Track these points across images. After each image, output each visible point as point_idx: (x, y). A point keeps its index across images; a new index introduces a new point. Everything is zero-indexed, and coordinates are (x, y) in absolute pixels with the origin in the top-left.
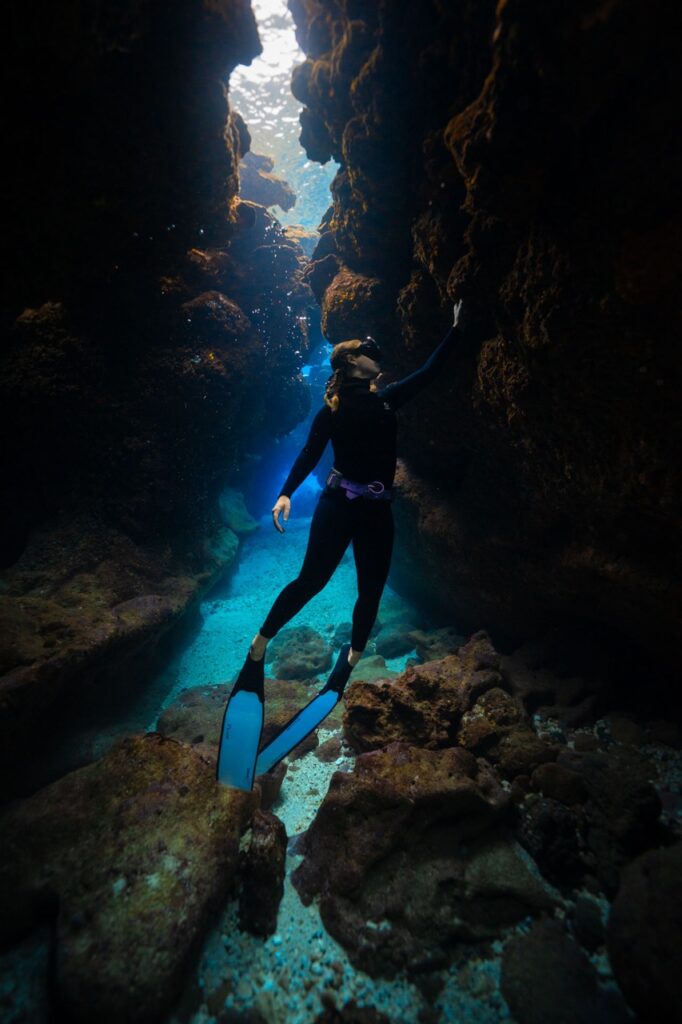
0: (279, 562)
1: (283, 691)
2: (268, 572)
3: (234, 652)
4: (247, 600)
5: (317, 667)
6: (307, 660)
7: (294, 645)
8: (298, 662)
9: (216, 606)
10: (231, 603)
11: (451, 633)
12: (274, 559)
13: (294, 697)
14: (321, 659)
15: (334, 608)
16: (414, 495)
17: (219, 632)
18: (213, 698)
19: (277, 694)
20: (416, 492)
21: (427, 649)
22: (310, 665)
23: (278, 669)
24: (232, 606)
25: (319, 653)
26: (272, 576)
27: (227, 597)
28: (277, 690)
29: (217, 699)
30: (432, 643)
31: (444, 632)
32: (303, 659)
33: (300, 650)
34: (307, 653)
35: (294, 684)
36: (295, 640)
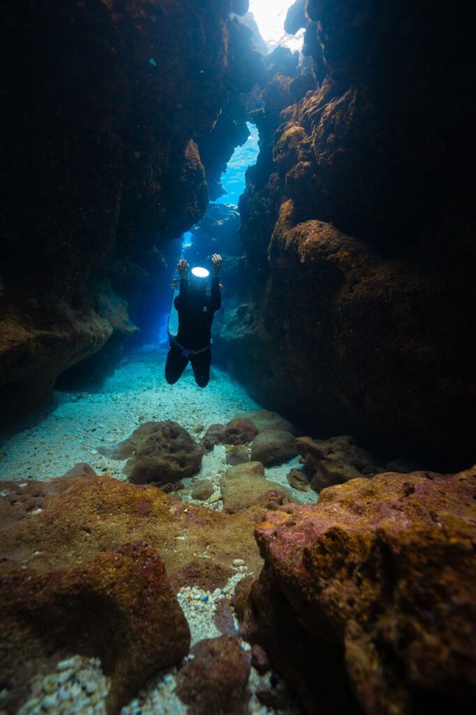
0: (153, 372)
1: (130, 502)
2: (141, 378)
3: (81, 441)
4: (114, 396)
5: (183, 470)
6: (173, 459)
7: (158, 440)
8: (160, 461)
9: (80, 398)
10: (97, 397)
11: (351, 443)
12: (149, 369)
13: (147, 514)
14: (190, 460)
15: (203, 412)
16: (343, 254)
17: (71, 419)
18: (13, 503)
19: (120, 506)
20: (346, 249)
21: (324, 459)
22: (174, 466)
23: (132, 467)
24: (97, 399)
25: (187, 452)
26: (145, 381)
27: (95, 392)
28: (120, 498)
29: (19, 504)
30: (330, 452)
31: (343, 440)
32: (167, 458)
33: (165, 446)
34: (172, 450)
35: (150, 491)
36: (159, 434)
